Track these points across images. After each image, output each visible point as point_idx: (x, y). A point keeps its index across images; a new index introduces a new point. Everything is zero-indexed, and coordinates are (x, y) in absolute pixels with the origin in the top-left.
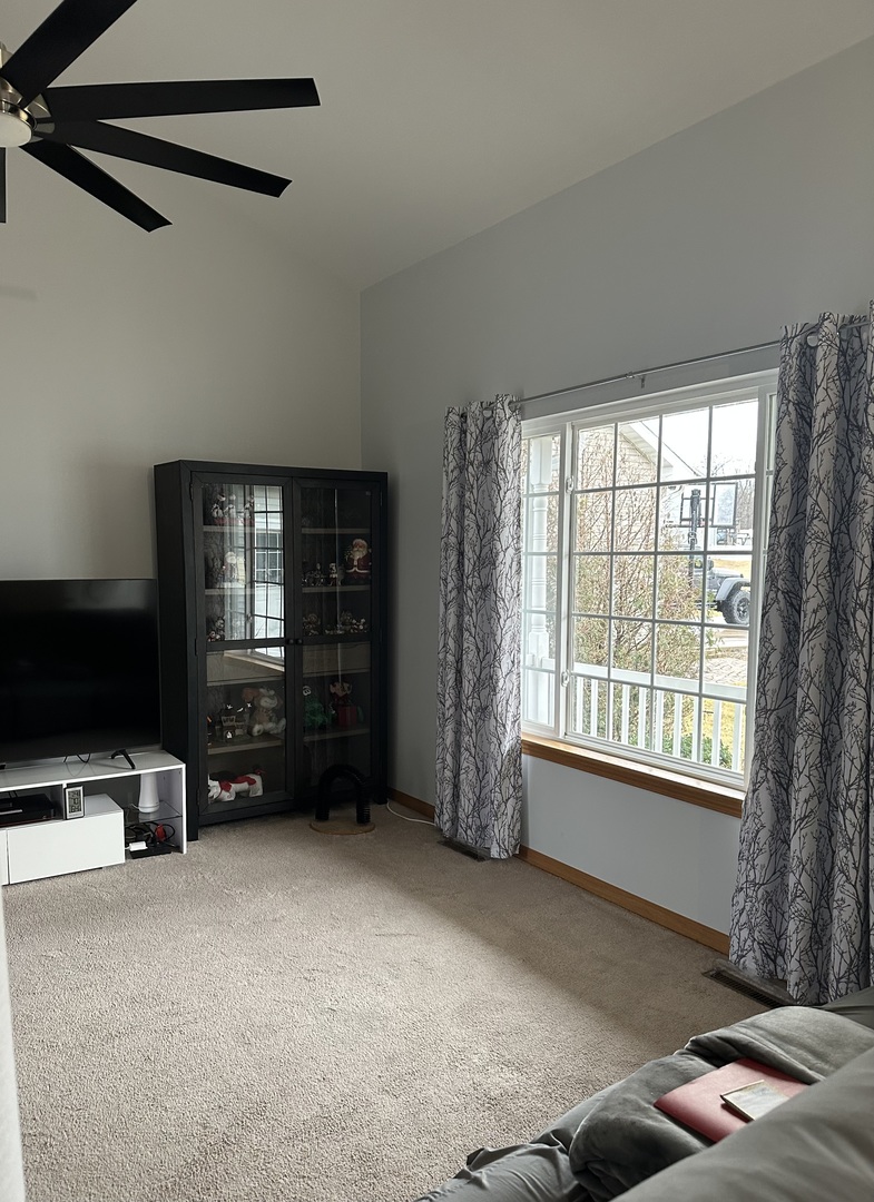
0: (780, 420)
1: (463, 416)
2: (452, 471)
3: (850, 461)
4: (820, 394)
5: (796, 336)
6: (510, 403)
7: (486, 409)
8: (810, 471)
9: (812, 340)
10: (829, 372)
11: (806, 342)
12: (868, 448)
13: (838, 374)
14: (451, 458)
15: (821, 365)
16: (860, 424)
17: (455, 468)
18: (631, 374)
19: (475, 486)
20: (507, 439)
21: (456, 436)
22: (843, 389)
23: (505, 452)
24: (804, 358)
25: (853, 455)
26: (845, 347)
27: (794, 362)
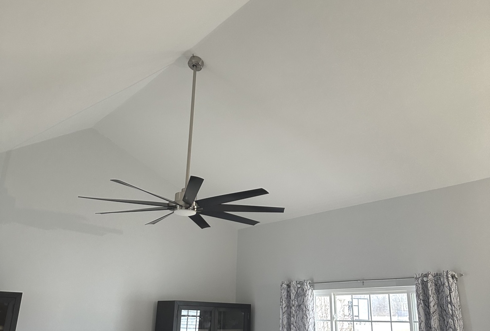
0: (418, 306)
1: (289, 286)
2: (284, 308)
3: (444, 322)
4: (431, 299)
5: (420, 277)
6: (309, 283)
7: (298, 284)
8: (432, 325)
9: (425, 279)
10: (433, 291)
11: (423, 280)
12: (450, 319)
13: (436, 292)
14: (284, 302)
15: (430, 289)
16: (445, 309)
17: (285, 306)
18: (359, 280)
19: (295, 315)
20: (309, 298)
21: (285, 293)
22: (438, 297)
23: (309, 303)
24: (423, 285)
25: (445, 320)
26: (436, 283)
27: (420, 286)
